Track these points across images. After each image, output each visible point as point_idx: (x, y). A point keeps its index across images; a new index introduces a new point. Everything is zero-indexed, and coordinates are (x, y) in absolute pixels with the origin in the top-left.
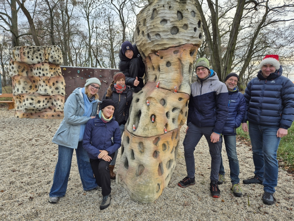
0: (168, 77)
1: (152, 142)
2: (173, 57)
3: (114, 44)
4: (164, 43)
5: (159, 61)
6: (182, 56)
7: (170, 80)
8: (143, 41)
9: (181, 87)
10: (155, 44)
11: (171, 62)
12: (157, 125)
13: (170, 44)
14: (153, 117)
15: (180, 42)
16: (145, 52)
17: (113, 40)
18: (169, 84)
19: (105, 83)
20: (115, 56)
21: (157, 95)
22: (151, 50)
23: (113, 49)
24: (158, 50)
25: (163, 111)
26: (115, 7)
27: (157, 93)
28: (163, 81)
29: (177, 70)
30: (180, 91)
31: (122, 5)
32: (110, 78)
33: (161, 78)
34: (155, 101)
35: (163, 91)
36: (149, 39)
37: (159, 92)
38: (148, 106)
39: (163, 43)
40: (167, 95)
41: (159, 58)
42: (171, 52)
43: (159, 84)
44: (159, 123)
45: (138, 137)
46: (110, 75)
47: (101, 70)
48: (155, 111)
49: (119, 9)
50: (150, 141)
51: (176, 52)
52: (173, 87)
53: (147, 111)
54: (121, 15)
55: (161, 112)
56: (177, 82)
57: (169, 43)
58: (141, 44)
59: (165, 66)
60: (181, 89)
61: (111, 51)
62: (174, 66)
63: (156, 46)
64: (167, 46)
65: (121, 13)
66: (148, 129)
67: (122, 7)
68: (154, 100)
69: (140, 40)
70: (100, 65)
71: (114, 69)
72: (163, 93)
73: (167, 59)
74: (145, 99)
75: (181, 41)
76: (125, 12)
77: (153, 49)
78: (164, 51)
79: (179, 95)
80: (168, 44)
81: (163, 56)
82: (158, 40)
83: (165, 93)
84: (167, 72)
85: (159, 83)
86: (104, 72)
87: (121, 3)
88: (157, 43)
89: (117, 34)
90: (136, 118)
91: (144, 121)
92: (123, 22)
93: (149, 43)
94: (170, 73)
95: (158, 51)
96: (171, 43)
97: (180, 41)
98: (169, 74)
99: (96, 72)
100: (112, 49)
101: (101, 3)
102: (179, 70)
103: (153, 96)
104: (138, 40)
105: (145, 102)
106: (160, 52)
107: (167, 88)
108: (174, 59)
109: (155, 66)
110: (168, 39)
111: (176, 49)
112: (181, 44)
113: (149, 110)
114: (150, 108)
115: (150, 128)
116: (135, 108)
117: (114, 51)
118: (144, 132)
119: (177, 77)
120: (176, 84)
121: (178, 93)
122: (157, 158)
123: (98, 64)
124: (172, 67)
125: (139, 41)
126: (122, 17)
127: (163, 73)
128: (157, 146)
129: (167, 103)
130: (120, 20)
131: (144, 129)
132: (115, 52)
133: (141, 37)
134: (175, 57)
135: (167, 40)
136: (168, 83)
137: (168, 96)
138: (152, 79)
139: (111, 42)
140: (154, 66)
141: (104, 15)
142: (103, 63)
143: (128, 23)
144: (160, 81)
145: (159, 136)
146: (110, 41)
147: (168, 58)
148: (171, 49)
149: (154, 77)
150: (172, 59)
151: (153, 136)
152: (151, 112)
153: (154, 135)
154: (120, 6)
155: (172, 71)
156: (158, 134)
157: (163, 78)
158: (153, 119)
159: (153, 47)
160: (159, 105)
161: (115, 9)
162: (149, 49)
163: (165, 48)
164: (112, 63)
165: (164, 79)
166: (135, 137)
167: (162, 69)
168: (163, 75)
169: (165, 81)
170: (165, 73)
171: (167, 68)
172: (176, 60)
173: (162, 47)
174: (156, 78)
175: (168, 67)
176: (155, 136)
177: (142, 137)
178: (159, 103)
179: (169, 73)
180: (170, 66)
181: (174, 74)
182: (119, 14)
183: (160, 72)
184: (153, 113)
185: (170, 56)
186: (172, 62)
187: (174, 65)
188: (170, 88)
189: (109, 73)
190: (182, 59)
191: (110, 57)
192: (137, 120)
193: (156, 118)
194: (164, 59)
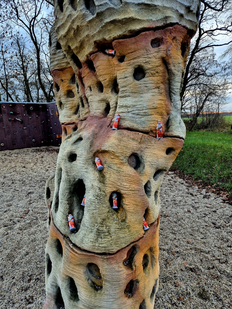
0: (141, 103)
1: (121, 265)
2: (150, 56)
3: (28, 75)
4: (130, 18)
5: (116, 68)
6: (171, 52)
7: (146, 111)
8: (73, 22)
9: (170, 124)
10: (108, 20)
11: (146, 66)
12: (128, 217)
13: (144, 21)
14: (114, 197)
15: (166, 18)
16: (79, 52)
17: (26, 69)
18: (143, 119)
19: (19, 122)
20: (30, 89)
21: (120, 147)
22: (95, 42)
23: (28, 81)
24: (115, 39)
25: (138, 182)
26: (23, 24)
27: (120, 140)
28: (129, 112)
29: (158, 88)
30: (169, 134)
31: (32, 20)
32: (25, 115)
33: (122, 106)
34: (116, 161)
35: (132, 137)
36: (90, 12)
37: (125, 139)
38: (101, 171)
39: (127, 16)
40: (142, 145)
41: (115, 61)
42: (146, 41)
43: (119, 120)
44: (132, 213)
45: (84, 253)
46: (24, 110)
47: (11, 105)
48: (119, 184)
49: (29, 26)
50: (117, 263)
51: (156, 43)
52: (153, 125)
53: (100, 185)
54: (33, 35)
55: (134, 186)
56: (161, 114)
57: (142, 19)
58: (69, 31)
59: (131, 79)
60: (170, 129)
61: (24, 82)
62: (153, 78)
63: (109, 28)
64: (137, 27)
65: (32, 32)
66: (108, 232)
67: (32, 24)
68: (113, 157)
69: (67, 21)
70: (12, 100)
71: (31, 102)
72: (133, 139)
73: (135, 61)
74: (91, 155)
75: (169, 13)
76: (37, 30)
77: (98, 38)
78: (128, 39)
79: (167, 143)
80: (139, 20)
81: (125, 53)
82: (113, 8)
83: (137, 141)
84: (136, 92)
85: (119, 117)
86: (16, 107)
87: (31, 19)
88: (112, 19)
89: (31, 62)
90: (75, 199)
91: (95, 211)
92: (35, 43)
93: (90, 21)
94: (144, 95)
95: (114, 43)
96: (145, 19)
97: (167, 15)
98: (141, 97)
99: (4, 107)
100: (26, 80)
101: (4, 19)
102: (162, 86)
103: (111, 149)
104: (61, 23)
105: (91, 163)
106: (119, 43)
107: (141, 128)
108: (154, 60)
109: (105, 80)
110: (138, 7)
111: (158, 35)
112: (168, 22)
113: (104, 183)
114: (107, 176)
115: (112, 230)
116: (69, 174)
117: (29, 82)
118: (100, 239)
119: (159, 102)
120: (159, 118)
121: (165, 139)
122: (135, 295)
123: (9, 98)
124: (148, 80)
125: (63, 25)
126: (34, 37)
127: (128, 94)
128: (132, 269)
129: (146, 164)
130: (32, 41)
131: (99, 233)
132: (31, 83)
133: (68, 13)
134: (155, 54)
135: (137, 9)
136: (140, 116)
137: (147, 148)
138: (99, 111)
139: (24, 71)
140: (102, 82)
141: (11, 35)
142: (17, 98)
143: (42, 44)
144: (120, 114)
145: (134, 244)
146: (22, 71)
147: (139, 57)
148: (146, 34)
149: (103, 106)
150: (147, 60)
151: (122, 249)
152: (111, 186)
153: (124, 245)
154: (30, 22)
155: (149, 89)
156: (132, 240)
157: (126, 106)
158: (115, 201)
159: (99, 32)
160: (129, 170)
161: (24, 26)
162: (88, 41)
163: (131, 31)
164: (28, 97)
165: (130, 109)
166: (76, 253)
167: (123, 87)
168: (128, 99)
169: (134, 114)
170: (131, 94)
171: (137, 82)
172: (159, 62)
173: (124, 30)
174: (107, 109)
175: (138, 80)
176: (128, 246)
177: (94, 253)
178: (127, 164)
179: (141, 95)
180: (144, 77)
181: (153, 95)
182: (29, 33)
183: (119, 93)
184: (115, 189)
185: (142, 52)
186: (149, 66)
187: (153, 75)
188: (147, 129)
189: (23, 108)
190: (170, 61)
191: (25, 90)
192: (75, 204)
193: (124, 200)
194: (127, 62)
